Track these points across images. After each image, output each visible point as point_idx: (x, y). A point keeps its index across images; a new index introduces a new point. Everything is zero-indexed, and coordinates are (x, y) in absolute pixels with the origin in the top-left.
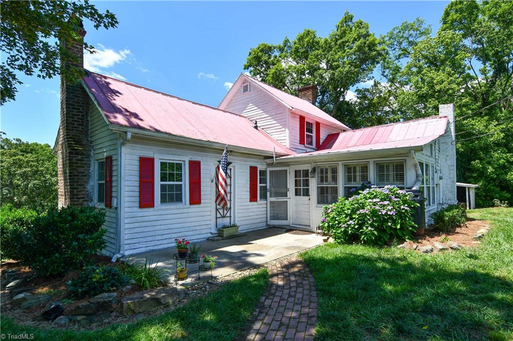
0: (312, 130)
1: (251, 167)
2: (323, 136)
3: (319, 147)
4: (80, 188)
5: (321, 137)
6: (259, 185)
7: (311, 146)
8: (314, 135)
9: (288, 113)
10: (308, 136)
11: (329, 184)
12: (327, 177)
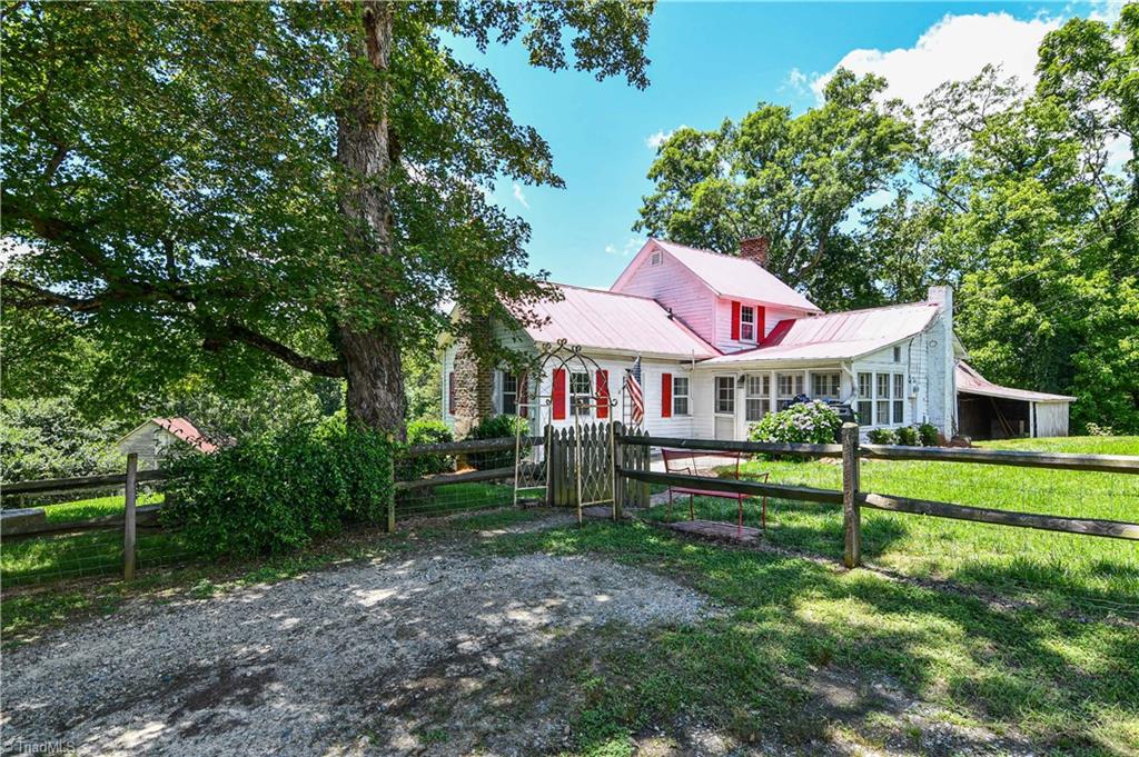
0: (751, 317)
1: (663, 375)
2: (770, 324)
3: (764, 342)
4: (487, 399)
5: (766, 326)
6: (673, 396)
7: (750, 341)
8: (755, 324)
9: (713, 300)
10: (744, 327)
11: (759, 397)
12: (758, 388)
